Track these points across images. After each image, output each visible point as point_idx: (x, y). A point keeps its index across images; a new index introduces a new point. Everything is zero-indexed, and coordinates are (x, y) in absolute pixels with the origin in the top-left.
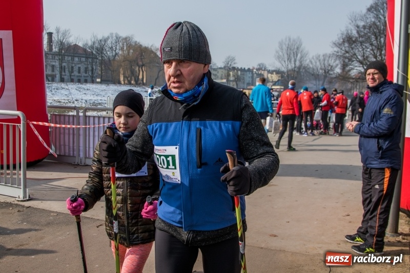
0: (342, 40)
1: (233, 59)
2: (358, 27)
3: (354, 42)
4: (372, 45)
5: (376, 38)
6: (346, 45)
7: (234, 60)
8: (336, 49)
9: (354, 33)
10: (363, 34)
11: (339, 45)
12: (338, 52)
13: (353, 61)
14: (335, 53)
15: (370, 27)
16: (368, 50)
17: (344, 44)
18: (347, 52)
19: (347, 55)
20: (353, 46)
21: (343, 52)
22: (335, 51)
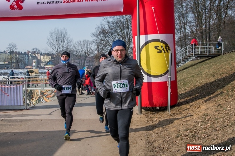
0: (98, 32)
1: (14, 46)
2: (109, 23)
3: (107, 33)
4: (118, 35)
5: (121, 30)
6: (102, 35)
7: (16, 46)
8: (95, 38)
9: (107, 27)
10: (112, 27)
11: (97, 35)
12: (96, 40)
13: (107, 46)
14: (94, 41)
15: (117, 23)
16: (116, 38)
17: (100, 35)
18: (102, 40)
19: (102, 42)
20: (106, 36)
21: (100, 40)
22: (94, 40)
